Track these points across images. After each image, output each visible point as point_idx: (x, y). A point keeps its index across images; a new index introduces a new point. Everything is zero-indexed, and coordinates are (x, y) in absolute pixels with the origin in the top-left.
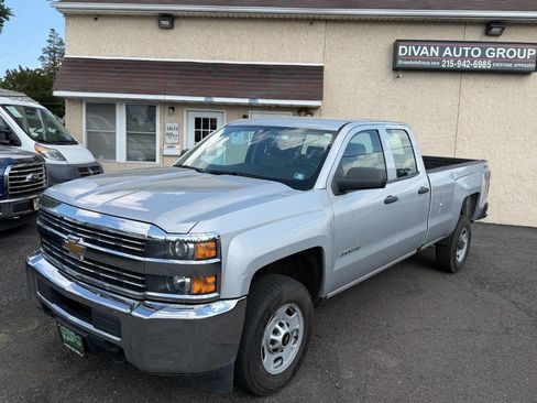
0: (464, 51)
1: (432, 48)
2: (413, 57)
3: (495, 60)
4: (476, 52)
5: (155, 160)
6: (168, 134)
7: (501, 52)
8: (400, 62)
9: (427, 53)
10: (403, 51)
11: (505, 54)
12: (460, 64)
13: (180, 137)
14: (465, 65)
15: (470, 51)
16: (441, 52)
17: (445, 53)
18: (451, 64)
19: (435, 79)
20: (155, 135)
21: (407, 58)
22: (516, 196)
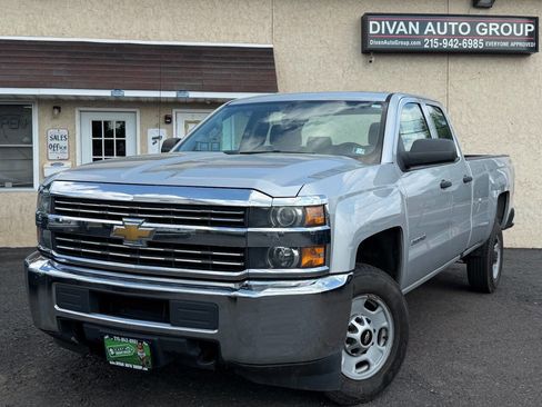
0: (449, 27)
1: (411, 24)
2: (387, 36)
3: (487, 38)
4: (465, 29)
5: (32, 186)
6: (51, 146)
7: (493, 28)
8: (372, 43)
9: (404, 30)
10: (375, 27)
11: (499, 31)
12: (446, 44)
13: (71, 149)
14: (452, 44)
15: (457, 27)
16: (422, 29)
17: (427, 30)
18: (435, 44)
19: (414, 64)
20: (32, 148)
21: (379, 37)
22: (527, 210)
